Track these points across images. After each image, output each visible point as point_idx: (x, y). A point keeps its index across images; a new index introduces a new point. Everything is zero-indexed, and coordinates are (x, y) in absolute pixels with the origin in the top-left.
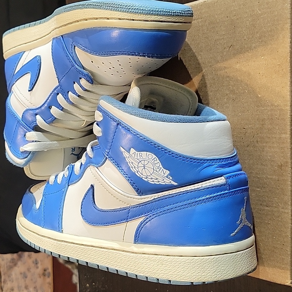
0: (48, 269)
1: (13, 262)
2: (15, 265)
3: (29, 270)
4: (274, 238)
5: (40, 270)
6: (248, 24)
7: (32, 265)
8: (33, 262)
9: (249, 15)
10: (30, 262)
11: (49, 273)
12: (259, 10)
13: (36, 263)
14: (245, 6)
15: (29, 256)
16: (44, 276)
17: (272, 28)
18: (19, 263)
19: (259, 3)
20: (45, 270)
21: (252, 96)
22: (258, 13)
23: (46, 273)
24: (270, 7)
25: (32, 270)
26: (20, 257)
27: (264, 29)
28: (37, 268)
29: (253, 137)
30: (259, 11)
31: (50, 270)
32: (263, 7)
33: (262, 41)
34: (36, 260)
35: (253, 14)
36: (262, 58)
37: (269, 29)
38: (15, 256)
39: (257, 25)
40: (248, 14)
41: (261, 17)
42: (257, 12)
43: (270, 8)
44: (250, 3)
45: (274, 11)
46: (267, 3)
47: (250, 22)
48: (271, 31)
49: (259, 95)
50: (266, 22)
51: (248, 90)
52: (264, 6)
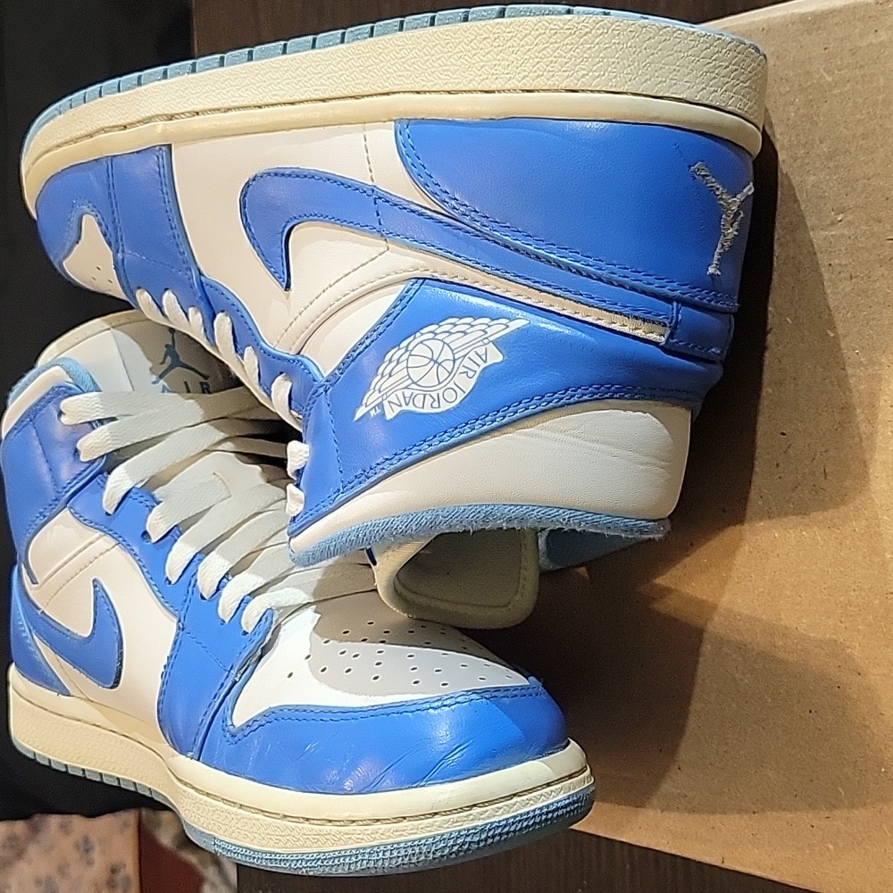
0: (124, 866)
1: (12, 847)
2: (20, 855)
3: (62, 870)
4: (883, 770)
5: (98, 870)
6: (793, 114)
7: (73, 856)
8: (77, 847)
9: (796, 87)
10: (66, 845)
11: (127, 879)
12: (828, 72)
13: (86, 847)
14: (781, 58)
15: (64, 828)
16: (113, 887)
17: (868, 125)
18: (33, 850)
19: (826, 49)
20: (114, 871)
21: (807, 333)
22: (822, 81)
23: (119, 877)
24: (861, 63)
25: (75, 870)
26: (35, 830)
27: (844, 130)
28: (90, 863)
29: (812, 461)
30: (825, 74)
31: (130, 868)
32: (839, 62)
33: (836, 167)
34: (86, 840)
35: (808, 84)
36: (839, 219)
37: (861, 130)
38: (19, 827)
39: (822, 119)
40: (792, 87)
41: (834, 92)
42: (822, 77)
43: (861, 66)
44: (798, 51)
45: (875, 74)
46: (851, 50)
47: (798, 109)
48: (864, 136)
49: (829, 332)
50: (848, 110)
51: (796, 318)
52: (842, 58)
